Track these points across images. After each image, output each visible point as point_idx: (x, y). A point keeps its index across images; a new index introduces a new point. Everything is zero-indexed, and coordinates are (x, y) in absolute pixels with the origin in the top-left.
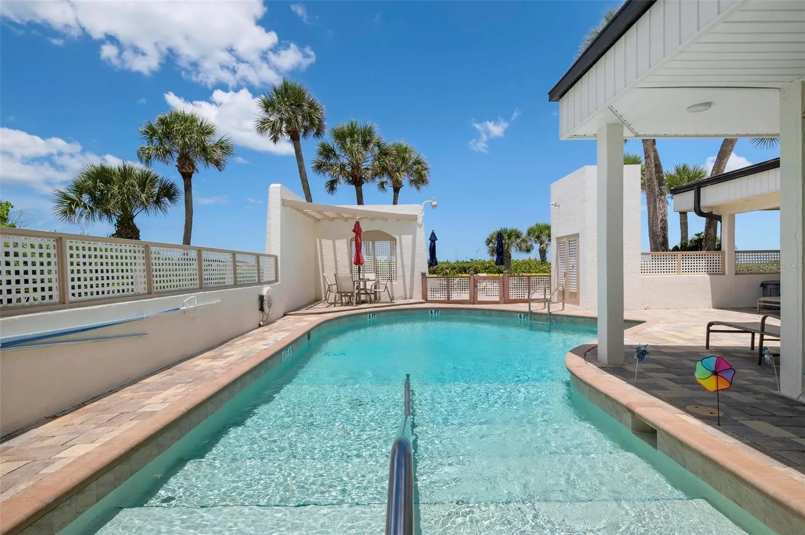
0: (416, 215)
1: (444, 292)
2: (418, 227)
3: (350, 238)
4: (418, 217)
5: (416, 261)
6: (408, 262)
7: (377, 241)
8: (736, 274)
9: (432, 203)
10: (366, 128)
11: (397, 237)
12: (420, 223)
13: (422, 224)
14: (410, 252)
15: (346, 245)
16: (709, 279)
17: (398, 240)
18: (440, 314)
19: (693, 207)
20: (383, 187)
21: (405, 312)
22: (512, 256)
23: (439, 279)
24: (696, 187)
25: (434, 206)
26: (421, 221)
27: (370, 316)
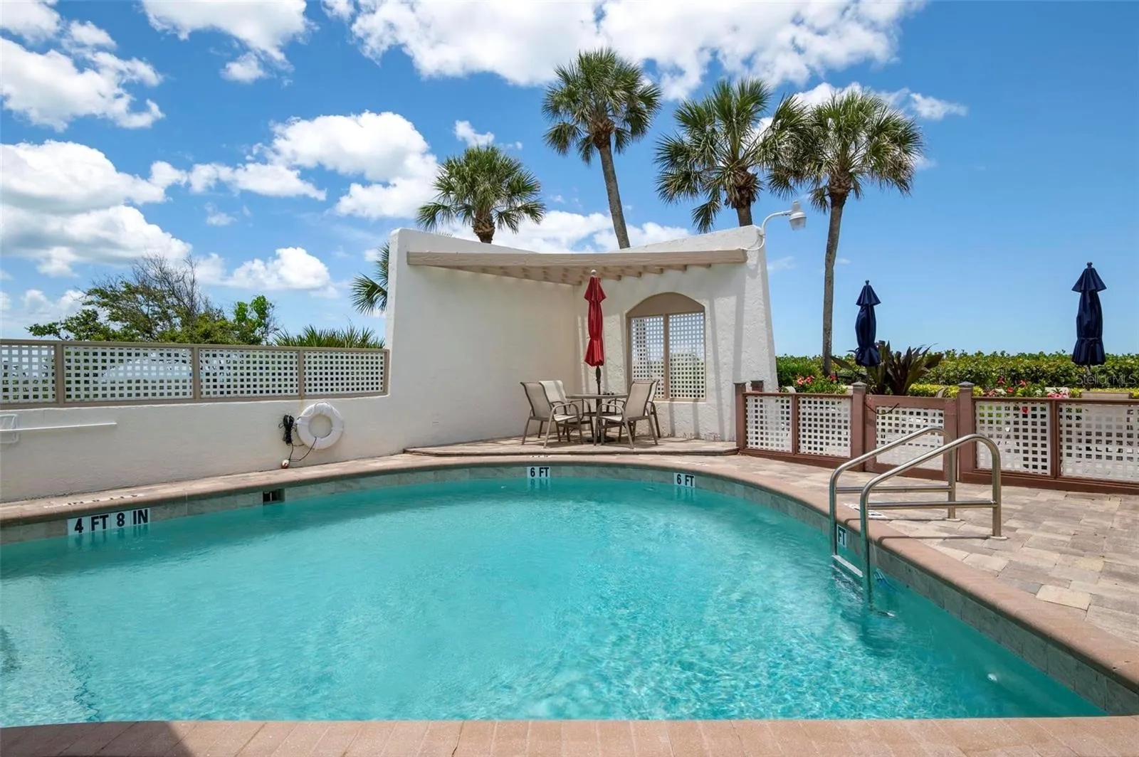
3: (626, 311)
4: (748, 254)
7: (673, 314)
11: (705, 303)
13: (756, 270)
14: (731, 337)
15: (619, 325)
26: (755, 262)
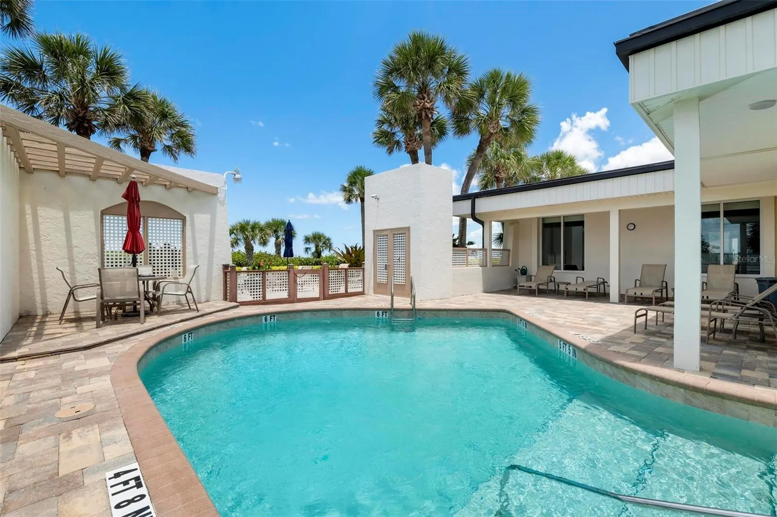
0: (217, 188)
1: (258, 290)
2: (218, 204)
5: (216, 250)
6: (203, 251)
8: (493, 266)
9: (235, 175)
10: (105, 54)
12: (222, 199)
16: (481, 270)
17: (188, 219)
18: (277, 319)
19: (470, 213)
20: (119, 147)
21: (231, 323)
22: (254, 248)
23: (250, 274)
24: (473, 197)
25: (238, 180)
27: (185, 338)
